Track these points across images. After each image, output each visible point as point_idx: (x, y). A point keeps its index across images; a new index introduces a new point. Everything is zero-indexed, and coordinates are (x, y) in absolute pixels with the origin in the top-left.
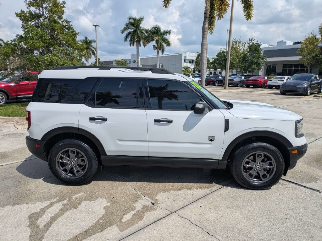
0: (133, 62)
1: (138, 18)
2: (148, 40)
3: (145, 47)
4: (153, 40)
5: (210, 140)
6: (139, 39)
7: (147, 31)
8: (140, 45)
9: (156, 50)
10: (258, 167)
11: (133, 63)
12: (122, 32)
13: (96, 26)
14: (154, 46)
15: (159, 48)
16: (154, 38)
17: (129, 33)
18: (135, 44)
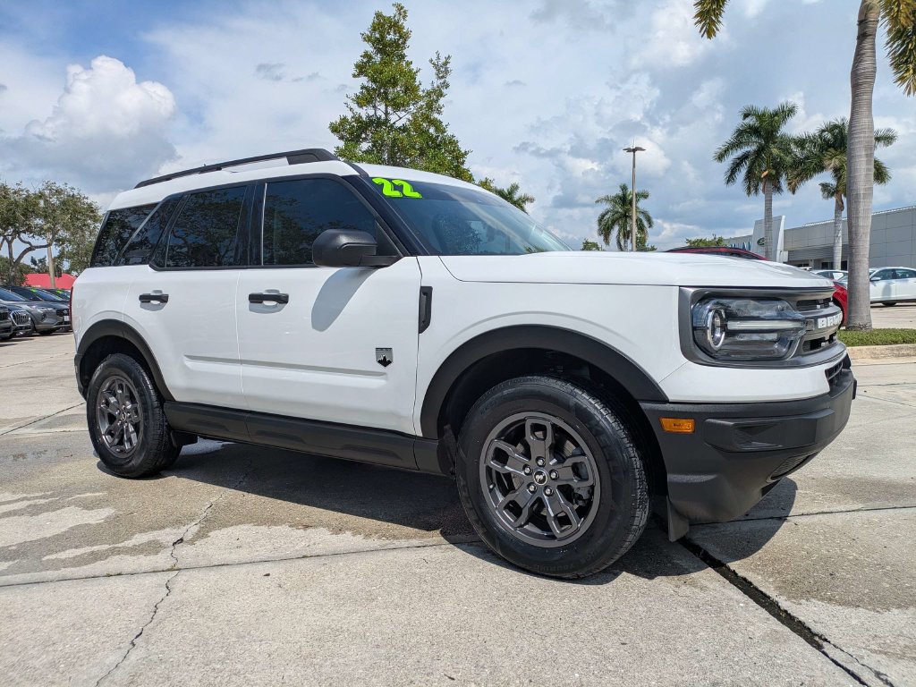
0: (759, 242)
1: (772, 108)
2: (804, 170)
3: (794, 193)
4: (821, 168)
5: (379, 362)
6: (774, 172)
7: (801, 143)
8: (779, 189)
9: (833, 200)
10: (541, 477)
11: (761, 247)
12: (721, 157)
13: (634, 150)
14: (825, 187)
15: (842, 190)
16: (826, 163)
17: (745, 157)
18: (761, 187)
